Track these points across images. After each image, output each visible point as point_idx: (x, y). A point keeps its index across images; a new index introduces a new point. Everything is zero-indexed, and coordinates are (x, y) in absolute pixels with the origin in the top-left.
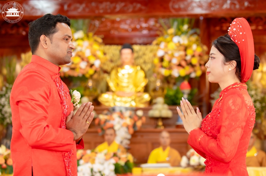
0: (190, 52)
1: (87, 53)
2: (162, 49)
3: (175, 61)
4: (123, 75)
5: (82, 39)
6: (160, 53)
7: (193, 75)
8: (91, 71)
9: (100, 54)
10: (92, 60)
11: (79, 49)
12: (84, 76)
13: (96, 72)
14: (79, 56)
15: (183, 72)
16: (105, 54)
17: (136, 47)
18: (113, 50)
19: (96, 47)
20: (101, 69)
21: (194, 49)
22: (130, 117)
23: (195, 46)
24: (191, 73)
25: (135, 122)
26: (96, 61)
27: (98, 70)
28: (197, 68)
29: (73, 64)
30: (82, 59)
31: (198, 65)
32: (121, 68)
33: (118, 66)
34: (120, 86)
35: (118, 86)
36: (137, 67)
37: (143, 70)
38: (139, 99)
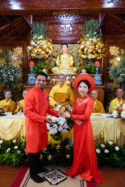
0: (97, 46)
1: (45, 46)
3: (90, 51)
5: (42, 40)
6: (82, 47)
7: (98, 58)
8: (47, 56)
9: (52, 48)
10: (48, 50)
13: (49, 56)
14: (41, 48)
15: (93, 57)
17: (69, 45)
18: (58, 46)
19: (49, 44)
20: (52, 55)
21: (99, 45)
22: (68, 80)
23: (100, 43)
24: (97, 57)
25: (71, 82)
26: (49, 50)
27: (51, 55)
28: (100, 55)
29: (38, 52)
30: (43, 50)
31: (101, 53)
32: (62, 55)
33: (60, 54)
34: (61, 64)
35: (61, 63)
36: (70, 54)
37: (73, 56)
38: (71, 70)
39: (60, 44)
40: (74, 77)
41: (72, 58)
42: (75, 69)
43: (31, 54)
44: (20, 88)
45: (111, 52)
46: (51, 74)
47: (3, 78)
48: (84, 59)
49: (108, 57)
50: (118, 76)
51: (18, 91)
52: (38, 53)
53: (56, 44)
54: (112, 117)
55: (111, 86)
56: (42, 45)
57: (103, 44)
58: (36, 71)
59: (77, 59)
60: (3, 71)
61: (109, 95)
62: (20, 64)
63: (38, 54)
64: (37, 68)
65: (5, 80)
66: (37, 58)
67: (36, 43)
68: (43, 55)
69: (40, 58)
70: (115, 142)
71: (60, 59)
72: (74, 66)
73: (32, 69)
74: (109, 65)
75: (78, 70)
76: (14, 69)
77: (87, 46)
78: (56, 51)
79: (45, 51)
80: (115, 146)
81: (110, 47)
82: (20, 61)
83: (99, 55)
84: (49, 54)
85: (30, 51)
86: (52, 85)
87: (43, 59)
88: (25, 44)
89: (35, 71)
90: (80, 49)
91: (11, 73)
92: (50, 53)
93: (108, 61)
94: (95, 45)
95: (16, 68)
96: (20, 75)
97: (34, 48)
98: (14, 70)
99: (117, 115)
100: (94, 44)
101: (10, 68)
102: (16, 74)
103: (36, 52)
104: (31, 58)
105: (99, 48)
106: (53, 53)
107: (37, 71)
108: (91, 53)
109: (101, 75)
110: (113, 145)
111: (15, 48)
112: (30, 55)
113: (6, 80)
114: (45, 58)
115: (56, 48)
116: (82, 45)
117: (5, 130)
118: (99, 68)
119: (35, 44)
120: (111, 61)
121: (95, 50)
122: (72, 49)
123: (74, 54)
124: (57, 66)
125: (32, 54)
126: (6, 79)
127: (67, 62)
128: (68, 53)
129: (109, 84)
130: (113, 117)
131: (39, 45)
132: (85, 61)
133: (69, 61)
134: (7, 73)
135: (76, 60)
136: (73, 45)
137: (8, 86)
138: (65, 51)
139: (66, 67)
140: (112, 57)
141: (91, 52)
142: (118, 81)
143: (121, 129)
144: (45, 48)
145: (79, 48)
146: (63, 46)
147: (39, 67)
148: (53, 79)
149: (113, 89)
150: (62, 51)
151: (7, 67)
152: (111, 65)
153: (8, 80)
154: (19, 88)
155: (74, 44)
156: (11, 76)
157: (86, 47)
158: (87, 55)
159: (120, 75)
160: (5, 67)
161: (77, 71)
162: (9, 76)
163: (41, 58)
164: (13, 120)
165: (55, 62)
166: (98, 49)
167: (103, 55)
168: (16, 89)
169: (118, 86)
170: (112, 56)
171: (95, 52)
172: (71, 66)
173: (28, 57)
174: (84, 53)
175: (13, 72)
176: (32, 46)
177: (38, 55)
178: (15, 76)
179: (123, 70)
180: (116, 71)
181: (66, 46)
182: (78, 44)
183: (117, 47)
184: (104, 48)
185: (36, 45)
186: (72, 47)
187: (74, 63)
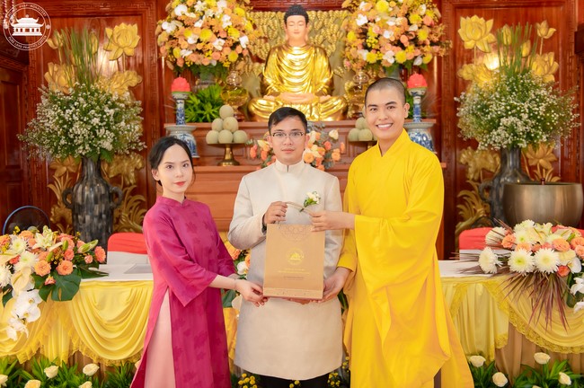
0: (414, 18)
1: (226, 22)
2: (362, 13)
3: (388, 35)
4: (292, 63)
6: (361, 20)
7: (418, 62)
8: (233, 57)
9: (248, 26)
10: (235, 35)
11: (210, 13)
12: (219, 64)
13: (241, 55)
14: (211, 27)
15: (402, 56)
16: (255, 27)
17: (312, 14)
18: (270, 20)
19: (240, 10)
20: (250, 53)
21: (422, 13)
22: (316, 143)
23: (423, 7)
24: (416, 57)
25: (326, 152)
26: (241, 36)
27: (246, 53)
28: (426, 49)
29: (199, 41)
30: (216, 34)
31: (428, 43)
32: (287, 51)
33: (280, 48)
34: (286, 84)
35: (282, 82)
36: (316, 47)
37: (326, 54)
38: (323, 107)
39: (276, 10)
40: (334, 134)
41: (322, 62)
42: (337, 103)
43: (172, 49)
44: (133, 175)
45: (463, 38)
46: (251, 121)
47: (72, 140)
48: (366, 66)
49: (454, 56)
50: (494, 125)
51: (125, 186)
52: (199, 47)
53: (264, 10)
54: (479, 271)
55: (467, 164)
56: (214, 16)
57: (437, 11)
58: (195, 110)
59: (342, 66)
60: (71, 116)
61: (462, 193)
62: (130, 88)
63: (199, 49)
64: (198, 102)
65: (81, 148)
66: (198, 63)
67: (192, 10)
68: (218, 54)
69: (206, 64)
70: (492, 359)
71: (279, 66)
72: (332, 90)
73: (180, 106)
74: (459, 86)
75: (347, 107)
76: (113, 106)
77: (378, 20)
78: (265, 38)
79: (225, 39)
80: (493, 373)
81: (462, 19)
82: (131, 76)
83: (422, 51)
84: (239, 49)
85: (171, 37)
86: (257, 162)
87: (220, 70)
88: (148, 13)
89: (192, 114)
90: (354, 28)
91: (101, 122)
92: (245, 47)
93: (455, 70)
94: (407, 15)
95: (119, 100)
96: (137, 128)
97: (186, 26)
98: (112, 111)
99: (496, 265)
100: (403, 10)
101: (98, 101)
102: (123, 124)
103: (191, 40)
104: (174, 63)
105: (423, 24)
106: (255, 44)
107: (200, 112)
108: (392, 43)
109: (431, 123)
110: (485, 370)
111: (113, 27)
112: (171, 54)
113: (84, 149)
114: (226, 65)
115: (265, 27)
116: (360, 16)
117: (102, 326)
118: (422, 97)
119: (187, 14)
120: (465, 72)
121: (407, 33)
122: (323, 31)
123: (331, 49)
124: (272, 94)
125: (176, 50)
126: (83, 144)
127: (305, 77)
128: (308, 45)
129: (460, 155)
130: (483, 273)
131: (201, 17)
132: (370, 72)
133: (311, 74)
134: (86, 123)
135: (339, 70)
136: (325, 13)
137: (91, 168)
138: (297, 36)
139: (304, 97)
140: (469, 56)
141: (393, 40)
142: (495, 142)
143: (512, 311)
144: (225, 26)
145: (348, 26)
146: (290, 18)
147: (204, 97)
148: (261, 143)
149: (476, 171)
150: (286, 38)
151: (86, 98)
152: (466, 83)
153: (91, 146)
154: (127, 176)
155: (331, 11)
156: (102, 130)
157: (374, 21)
158: (377, 50)
159: (500, 122)
160: (81, 99)
161: (345, 112)
162: (95, 134)
163: (210, 64)
164: (135, 290)
165: (262, 76)
166: (419, 28)
167: (437, 49)
168: (117, 179)
169: (491, 161)
170: (470, 51)
171: (410, 41)
172: (320, 94)
173: (160, 60)
174: (369, 45)
175: (108, 117)
176: (176, 19)
177: (201, 52)
178: (116, 133)
179: (510, 105)
180: (484, 109)
181: (301, 18)
182: (344, 9)
183: (486, 19)
184: (438, 24)
185: (193, 15)
186: (321, 23)
187: (332, 79)
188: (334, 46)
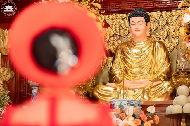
2: (189, 13)
22: (133, 116)
32: (130, 46)
33: (126, 43)
34: (129, 73)
40: (151, 110)
41: (161, 54)
42: (165, 86)
53: (116, 13)
62: (4, 81)
71: (124, 59)
82: (6, 72)
90: (183, 24)
106: (109, 41)
122: (167, 27)
127: (145, 67)
128: (148, 40)
133: (151, 64)
136: (169, 13)
138: (138, 34)
146: (132, 19)
155: (174, 12)
181: (142, 19)
186: (165, 21)
187: (170, 67)
188: (177, 40)
